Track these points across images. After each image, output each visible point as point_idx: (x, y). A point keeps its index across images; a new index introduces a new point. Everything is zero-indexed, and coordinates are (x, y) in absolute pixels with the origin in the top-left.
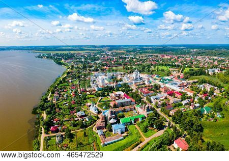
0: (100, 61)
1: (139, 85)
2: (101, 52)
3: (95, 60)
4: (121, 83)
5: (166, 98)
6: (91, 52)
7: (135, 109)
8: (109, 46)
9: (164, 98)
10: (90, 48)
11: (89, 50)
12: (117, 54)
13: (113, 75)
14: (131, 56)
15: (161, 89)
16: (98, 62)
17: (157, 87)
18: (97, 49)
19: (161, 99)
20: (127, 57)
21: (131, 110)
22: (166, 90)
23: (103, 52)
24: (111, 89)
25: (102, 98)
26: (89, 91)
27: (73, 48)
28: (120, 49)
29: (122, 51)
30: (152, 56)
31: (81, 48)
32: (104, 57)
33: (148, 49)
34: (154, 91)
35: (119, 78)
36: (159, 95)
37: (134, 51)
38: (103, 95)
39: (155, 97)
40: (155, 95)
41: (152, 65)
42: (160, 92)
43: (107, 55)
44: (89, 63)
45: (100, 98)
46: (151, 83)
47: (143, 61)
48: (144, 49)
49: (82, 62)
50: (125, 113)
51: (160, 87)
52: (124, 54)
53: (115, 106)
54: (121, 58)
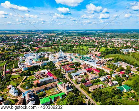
0: (32, 43)
1: (63, 62)
2: (35, 35)
3: (28, 42)
4: (47, 62)
5: (85, 74)
6: (26, 35)
7: (56, 86)
8: (43, 30)
9: (83, 74)
10: (26, 32)
11: (25, 33)
12: (48, 37)
13: (42, 55)
14: (59, 38)
15: (81, 66)
16: (30, 43)
17: (78, 64)
18: (32, 32)
19: (81, 75)
20: (55, 39)
21: (53, 87)
22: (85, 67)
23: (37, 35)
24: (37, 68)
25: (27, 78)
26: (15, 72)
27: (10, 32)
28: (51, 33)
29: (53, 34)
30: (75, 38)
31: (18, 32)
32: (37, 39)
33: (73, 33)
34: (74, 67)
35: (46, 57)
36: (79, 72)
37: (61, 34)
38: (29, 74)
39: (75, 74)
40: (76, 72)
41: (74, 45)
42: (80, 68)
43: (40, 38)
44: (22, 45)
45: (25, 77)
46: (72, 60)
47: (68, 42)
48: (69, 33)
49: (15, 44)
50: (46, 91)
51: (80, 64)
52: (53, 36)
53: (38, 85)
54: (50, 40)
